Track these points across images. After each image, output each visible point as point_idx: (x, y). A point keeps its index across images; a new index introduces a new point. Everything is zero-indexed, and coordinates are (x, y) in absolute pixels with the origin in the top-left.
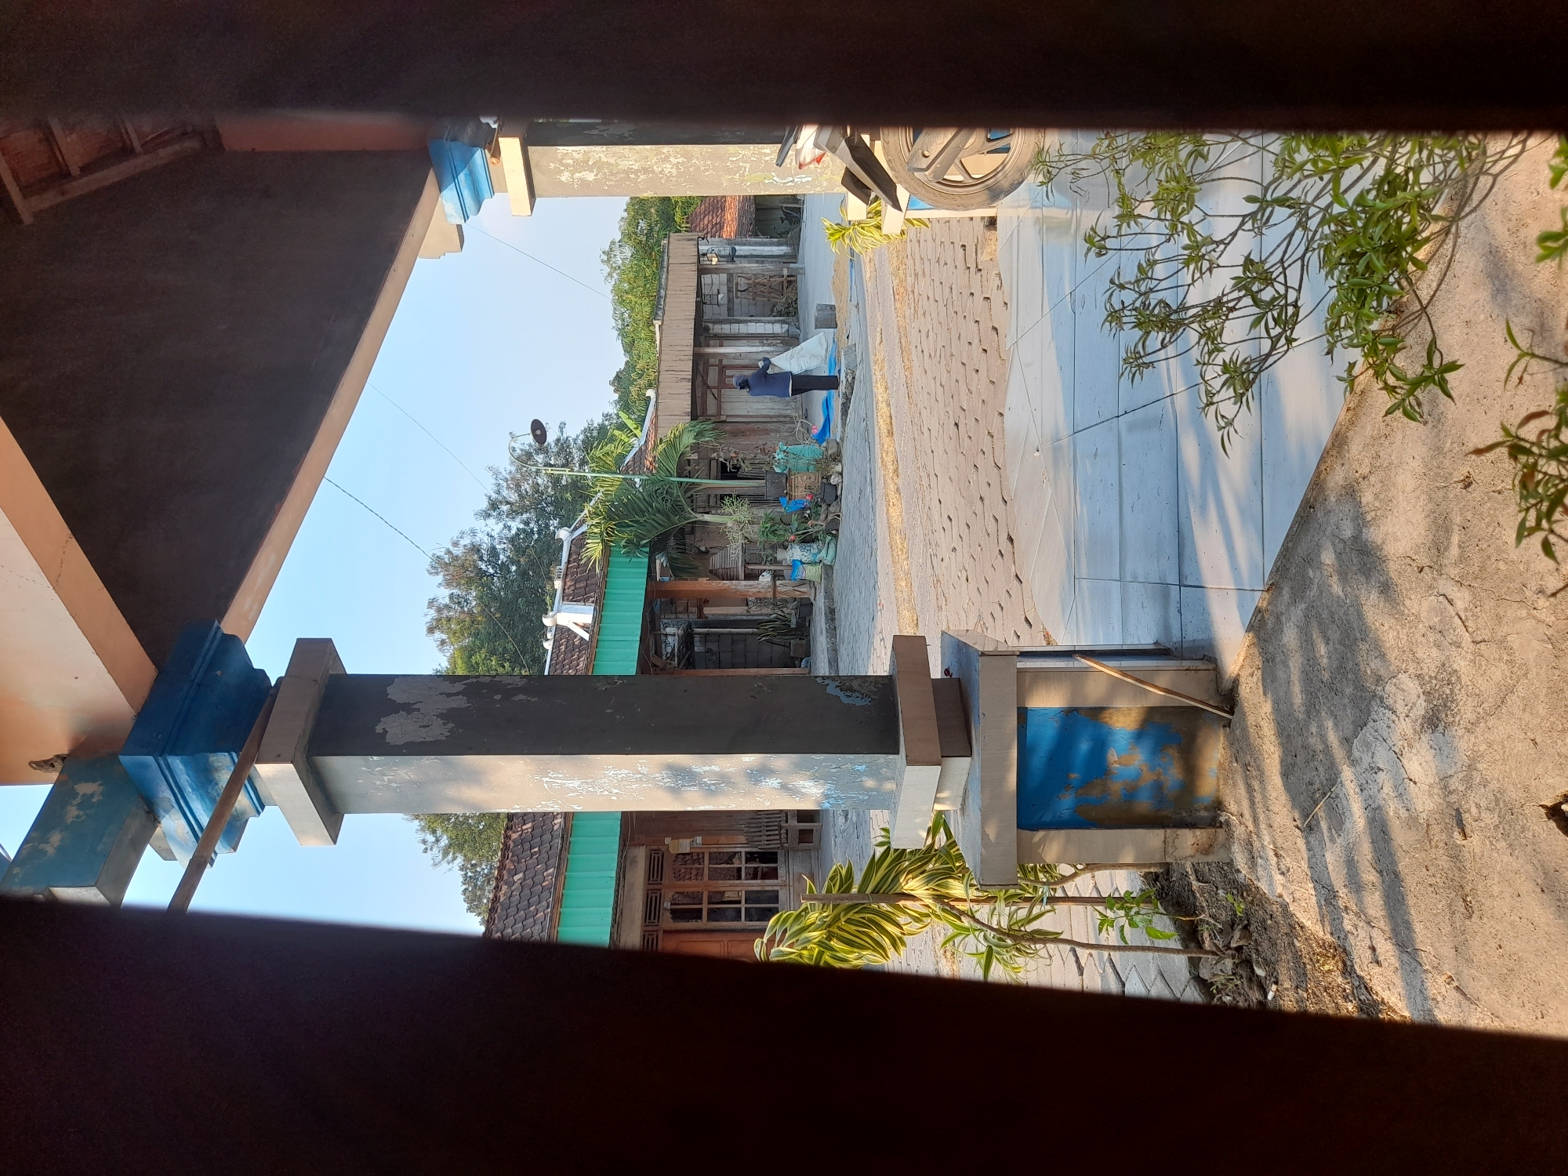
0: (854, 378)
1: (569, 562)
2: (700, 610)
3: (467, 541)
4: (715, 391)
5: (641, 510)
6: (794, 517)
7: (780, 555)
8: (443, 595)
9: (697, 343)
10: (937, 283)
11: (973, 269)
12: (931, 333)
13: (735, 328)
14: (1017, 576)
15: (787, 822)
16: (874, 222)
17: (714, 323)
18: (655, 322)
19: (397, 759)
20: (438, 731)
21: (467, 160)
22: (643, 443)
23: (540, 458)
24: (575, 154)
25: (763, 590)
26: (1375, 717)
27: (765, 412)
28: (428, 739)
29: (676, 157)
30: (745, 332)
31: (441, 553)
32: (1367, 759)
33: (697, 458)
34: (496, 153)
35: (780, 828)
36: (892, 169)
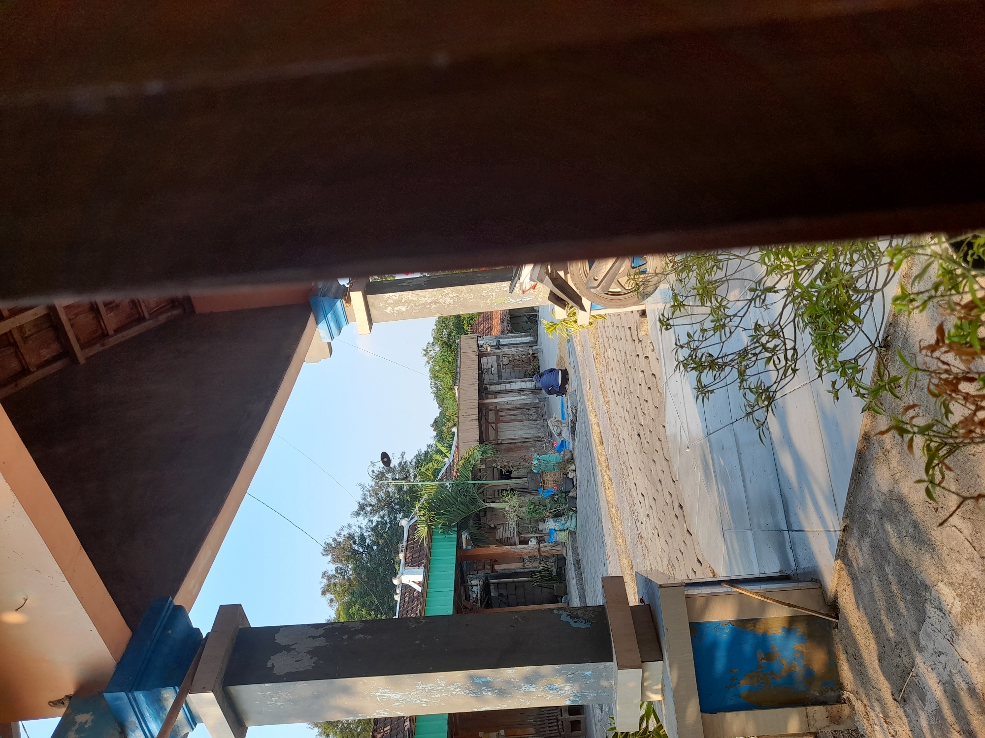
0: (577, 411)
1: (408, 541)
2: (493, 567)
3: (345, 532)
4: (494, 425)
5: (450, 503)
6: (548, 501)
7: (541, 526)
8: (331, 569)
9: (481, 397)
10: (617, 351)
11: (637, 341)
12: (617, 380)
13: (503, 387)
14: (688, 531)
15: (562, 716)
16: (573, 319)
17: (491, 385)
18: (455, 387)
19: (281, 685)
20: (307, 663)
21: (332, 306)
22: (451, 460)
23: (389, 476)
24: (394, 297)
25: (532, 551)
26: (930, 615)
27: (525, 436)
28: (300, 670)
29: (452, 294)
30: (509, 388)
31: (330, 541)
32: (931, 647)
33: (485, 467)
34: (349, 300)
35: (558, 720)
36: (577, 289)
